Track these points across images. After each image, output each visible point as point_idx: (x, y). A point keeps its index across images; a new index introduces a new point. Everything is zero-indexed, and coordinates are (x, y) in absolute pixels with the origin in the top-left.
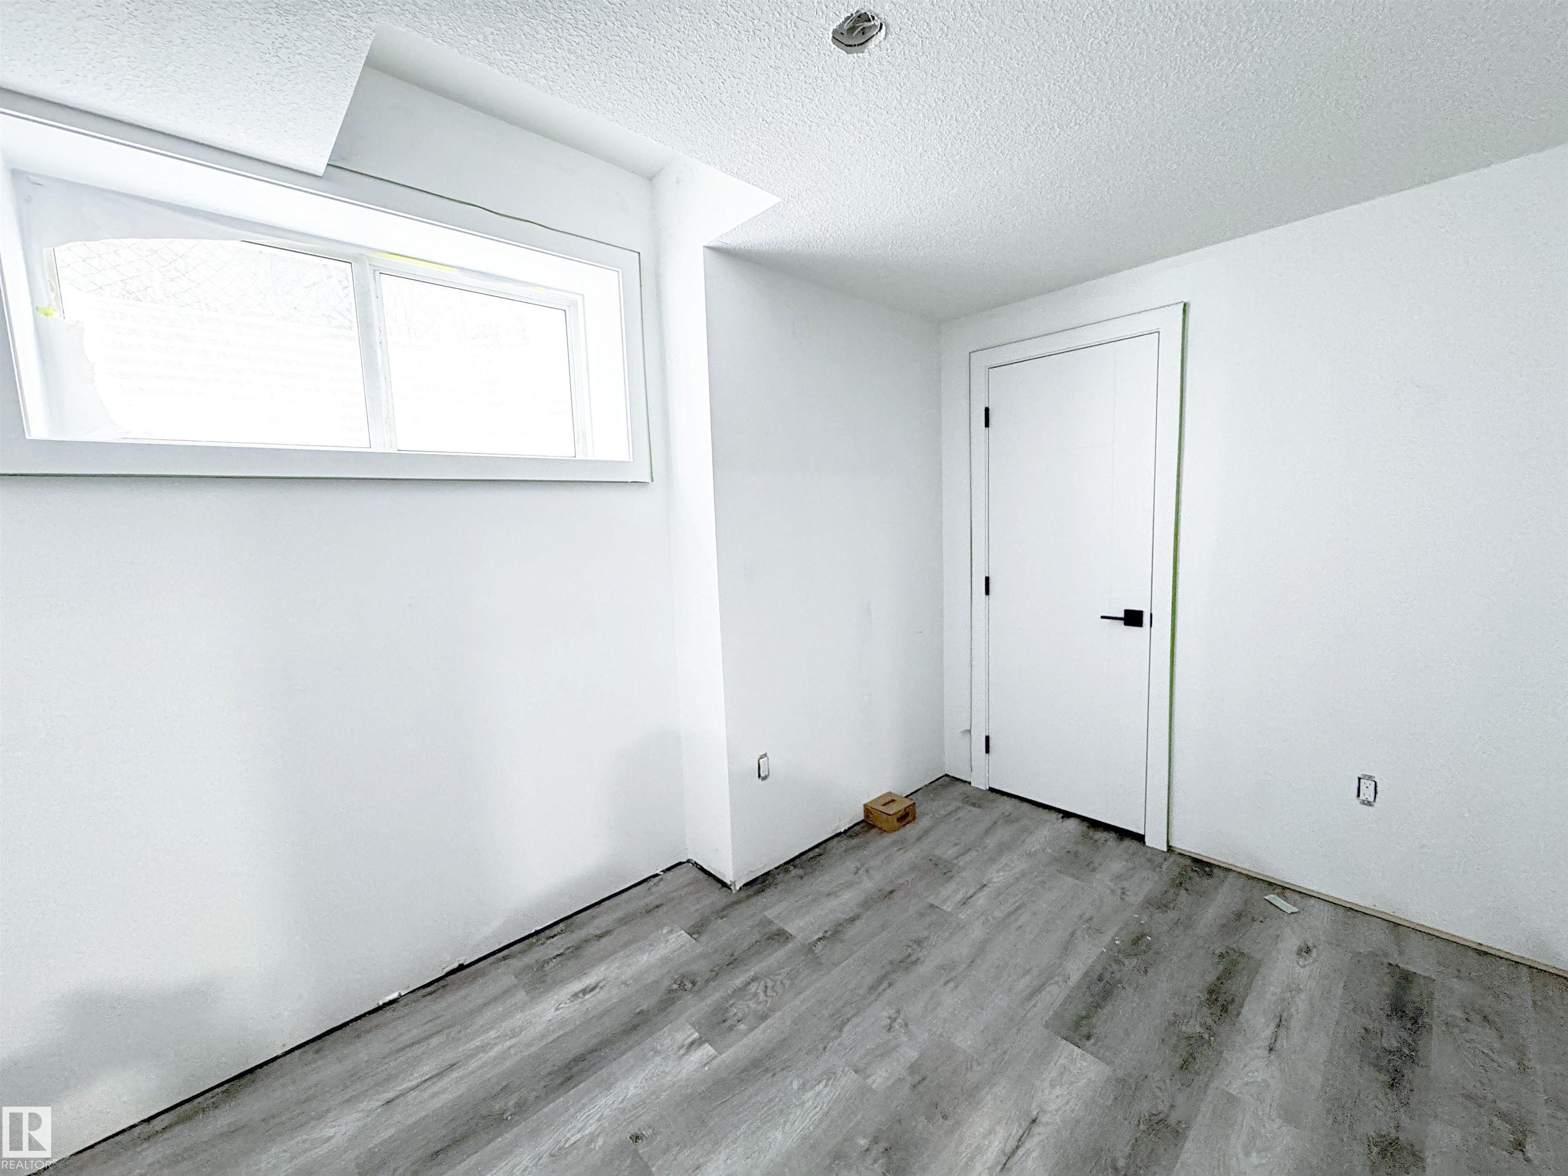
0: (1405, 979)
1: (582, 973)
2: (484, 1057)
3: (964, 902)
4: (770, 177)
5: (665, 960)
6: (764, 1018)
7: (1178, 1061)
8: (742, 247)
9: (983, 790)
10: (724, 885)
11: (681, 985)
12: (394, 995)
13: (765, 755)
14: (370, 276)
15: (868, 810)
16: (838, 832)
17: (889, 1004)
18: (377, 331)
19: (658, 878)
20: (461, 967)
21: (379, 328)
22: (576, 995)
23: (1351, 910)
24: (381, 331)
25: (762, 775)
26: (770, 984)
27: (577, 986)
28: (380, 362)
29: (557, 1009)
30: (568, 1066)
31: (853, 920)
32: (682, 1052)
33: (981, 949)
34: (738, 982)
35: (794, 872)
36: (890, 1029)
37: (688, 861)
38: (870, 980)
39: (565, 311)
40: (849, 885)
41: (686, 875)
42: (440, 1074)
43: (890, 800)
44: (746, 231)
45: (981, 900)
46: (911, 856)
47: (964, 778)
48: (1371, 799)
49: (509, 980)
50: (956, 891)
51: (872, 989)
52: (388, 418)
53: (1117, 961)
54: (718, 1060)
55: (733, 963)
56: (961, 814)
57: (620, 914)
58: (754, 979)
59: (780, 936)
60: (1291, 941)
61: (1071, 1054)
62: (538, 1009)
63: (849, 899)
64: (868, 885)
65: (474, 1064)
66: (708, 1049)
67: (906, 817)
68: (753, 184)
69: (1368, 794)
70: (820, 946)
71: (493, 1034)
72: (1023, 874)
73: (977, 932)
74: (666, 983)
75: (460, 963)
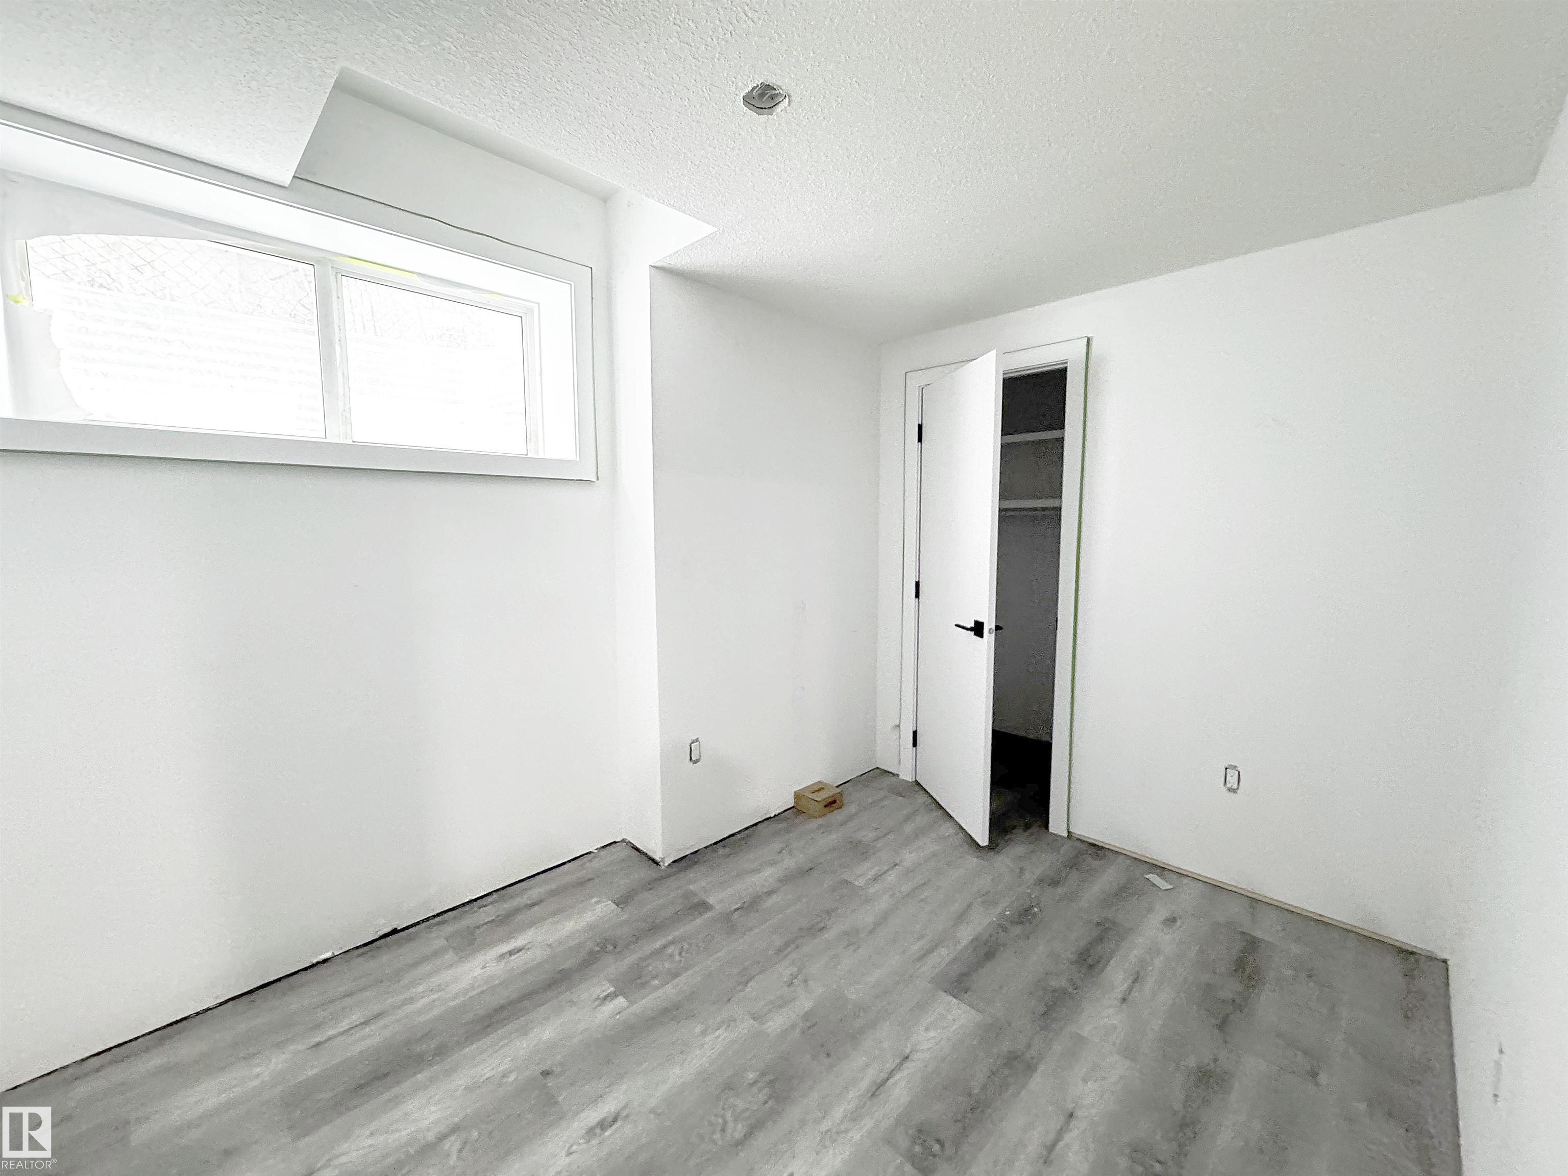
0: (1252, 944)
1: (510, 936)
2: (409, 1008)
3: (875, 879)
4: (704, 209)
5: (591, 927)
6: (676, 975)
7: (1042, 1009)
8: (686, 268)
9: (910, 782)
10: (653, 860)
11: (604, 948)
12: (328, 955)
13: (697, 740)
14: (332, 278)
15: (798, 796)
16: (768, 816)
17: (793, 963)
18: (336, 328)
19: (592, 855)
20: (395, 931)
21: (339, 326)
22: (502, 956)
23: (1217, 888)
24: (340, 330)
25: (693, 759)
26: (686, 946)
27: (505, 948)
28: (338, 357)
29: (484, 967)
30: (490, 1016)
31: (769, 893)
32: (596, 1003)
33: (884, 918)
34: (658, 945)
35: (721, 851)
36: (790, 984)
37: (623, 841)
38: (778, 942)
39: (521, 317)
40: (773, 863)
41: (621, 852)
42: (366, 1023)
43: (819, 788)
44: (688, 254)
45: (891, 877)
46: (833, 838)
47: (894, 772)
48: (1235, 786)
49: (440, 943)
50: (872, 868)
51: (780, 950)
52: (344, 411)
53: (1005, 929)
54: (630, 1010)
55: (655, 928)
56: (886, 803)
57: (553, 886)
58: (672, 943)
59: (703, 906)
60: (1162, 912)
61: (949, 1003)
62: (466, 966)
63: (768, 876)
64: (789, 863)
65: (400, 1013)
66: (621, 1001)
67: (832, 804)
68: (690, 215)
69: (1232, 781)
70: (736, 915)
71: (421, 989)
72: (934, 855)
73: (884, 903)
74: (590, 945)
75: (395, 927)
